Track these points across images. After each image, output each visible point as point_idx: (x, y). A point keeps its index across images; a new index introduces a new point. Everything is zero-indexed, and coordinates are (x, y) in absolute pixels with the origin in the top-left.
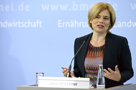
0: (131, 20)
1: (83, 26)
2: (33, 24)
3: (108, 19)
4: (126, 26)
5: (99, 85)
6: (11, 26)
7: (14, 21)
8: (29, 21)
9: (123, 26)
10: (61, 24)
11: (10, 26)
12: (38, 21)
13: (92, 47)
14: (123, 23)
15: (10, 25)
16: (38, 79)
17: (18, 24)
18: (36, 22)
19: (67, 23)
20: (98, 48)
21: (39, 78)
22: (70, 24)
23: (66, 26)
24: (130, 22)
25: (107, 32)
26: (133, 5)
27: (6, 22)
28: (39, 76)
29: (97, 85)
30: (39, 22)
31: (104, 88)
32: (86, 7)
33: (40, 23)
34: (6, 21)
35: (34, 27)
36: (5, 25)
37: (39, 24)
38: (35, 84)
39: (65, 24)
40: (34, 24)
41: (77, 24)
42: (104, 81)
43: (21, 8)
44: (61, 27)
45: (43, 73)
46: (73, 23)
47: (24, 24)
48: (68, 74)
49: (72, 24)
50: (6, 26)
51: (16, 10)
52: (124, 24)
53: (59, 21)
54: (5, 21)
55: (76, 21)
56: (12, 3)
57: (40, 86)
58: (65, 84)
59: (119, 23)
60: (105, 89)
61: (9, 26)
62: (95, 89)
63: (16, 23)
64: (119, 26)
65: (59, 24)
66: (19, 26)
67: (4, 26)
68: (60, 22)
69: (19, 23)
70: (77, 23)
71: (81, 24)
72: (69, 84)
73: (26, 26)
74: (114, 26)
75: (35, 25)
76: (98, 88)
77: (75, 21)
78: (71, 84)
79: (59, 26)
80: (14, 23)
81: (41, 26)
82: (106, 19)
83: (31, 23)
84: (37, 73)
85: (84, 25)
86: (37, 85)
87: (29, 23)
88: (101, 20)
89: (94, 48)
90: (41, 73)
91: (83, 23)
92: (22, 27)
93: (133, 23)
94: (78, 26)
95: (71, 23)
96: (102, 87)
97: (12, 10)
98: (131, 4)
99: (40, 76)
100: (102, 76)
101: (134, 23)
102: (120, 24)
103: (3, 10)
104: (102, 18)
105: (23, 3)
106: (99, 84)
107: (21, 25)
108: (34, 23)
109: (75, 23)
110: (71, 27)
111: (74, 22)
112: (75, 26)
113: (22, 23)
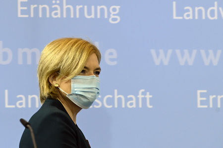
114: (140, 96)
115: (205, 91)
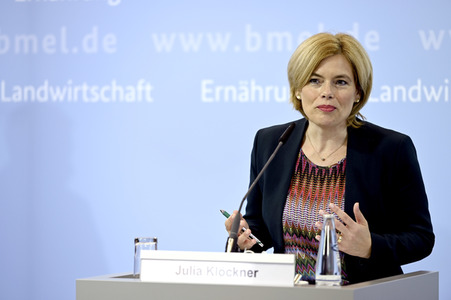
0: (419, 82)
1: (278, 99)
2: (126, 92)
3: (346, 83)
4: (404, 98)
5: (324, 277)
6: (62, 98)
7: (70, 82)
8: (114, 83)
9: (396, 99)
10: (210, 91)
11: (58, 99)
12: (141, 82)
13: (308, 164)
14: (396, 89)
15: (58, 95)
16: (141, 257)
17: (80, 93)
18: (135, 85)
19: (227, 89)
20: (327, 169)
21: (143, 254)
22: (239, 92)
23: (226, 98)
24: (419, 88)
25: (348, 123)
26: (427, 36)
27: (45, 87)
28: (144, 248)
29: (318, 276)
30: (144, 85)
31: (338, 284)
32: (285, 40)
33: (149, 88)
34: (46, 83)
35: (128, 100)
36: (42, 94)
37: (144, 92)
38: (132, 273)
39: (222, 93)
40: (130, 91)
41: (257, 92)
42: (339, 264)
43: (90, 44)
44: (210, 100)
45: (155, 240)
46: (246, 89)
47: (99, 92)
48: (231, 241)
49: (243, 91)
50: (46, 98)
51: (75, 50)
52: (400, 92)
53: (204, 83)
54: (42, 84)
55: (257, 84)
56: (64, 30)
57: (144, 278)
58: (222, 273)
59: (385, 91)
60: (340, 287)
61: (54, 98)
62: (312, 287)
63: (76, 89)
64: (386, 97)
65: (205, 91)
66: (85, 99)
67: (40, 99)
68: (208, 86)
69: (85, 88)
70: (260, 88)
71: (272, 92)
72: (232, 273)
73: (105, 100)
74: (371, 99)
75: (133, 94)
76: (319, 283)
77: (253, 83)
78: (239, 273)
79: (205, 99)
80: (70, 90)
81: (149, 99)
82: (340, 82)
83: (121, 89)
84: (137, 240)
85: (280, 95)
86: (138, 277)
87: (115, 88)
88: (325, 88)
89: (314, 168)
90: (148, 240)
91: (276, 90)
92: (95, 99)
93: (425, 89)
94: (261, 98)
95: (242, 88)
96: (333, 283)
97: (64, 50)
98: (422, 34)
99: (147, 248)
100: (331, 248)
101: (429, 91)
102: (389, 94)
103: (35, 49)
104: (327, 82)
105: (95, 29)
106: (324, 272)
107: (89, 95)
108: (130, 88)
109: (254, 88)
110: (241, 99)
111: (249, 86)
112: (253, 98)
113: (94, 89)
114: (140, 88)
115: (210, 82)
